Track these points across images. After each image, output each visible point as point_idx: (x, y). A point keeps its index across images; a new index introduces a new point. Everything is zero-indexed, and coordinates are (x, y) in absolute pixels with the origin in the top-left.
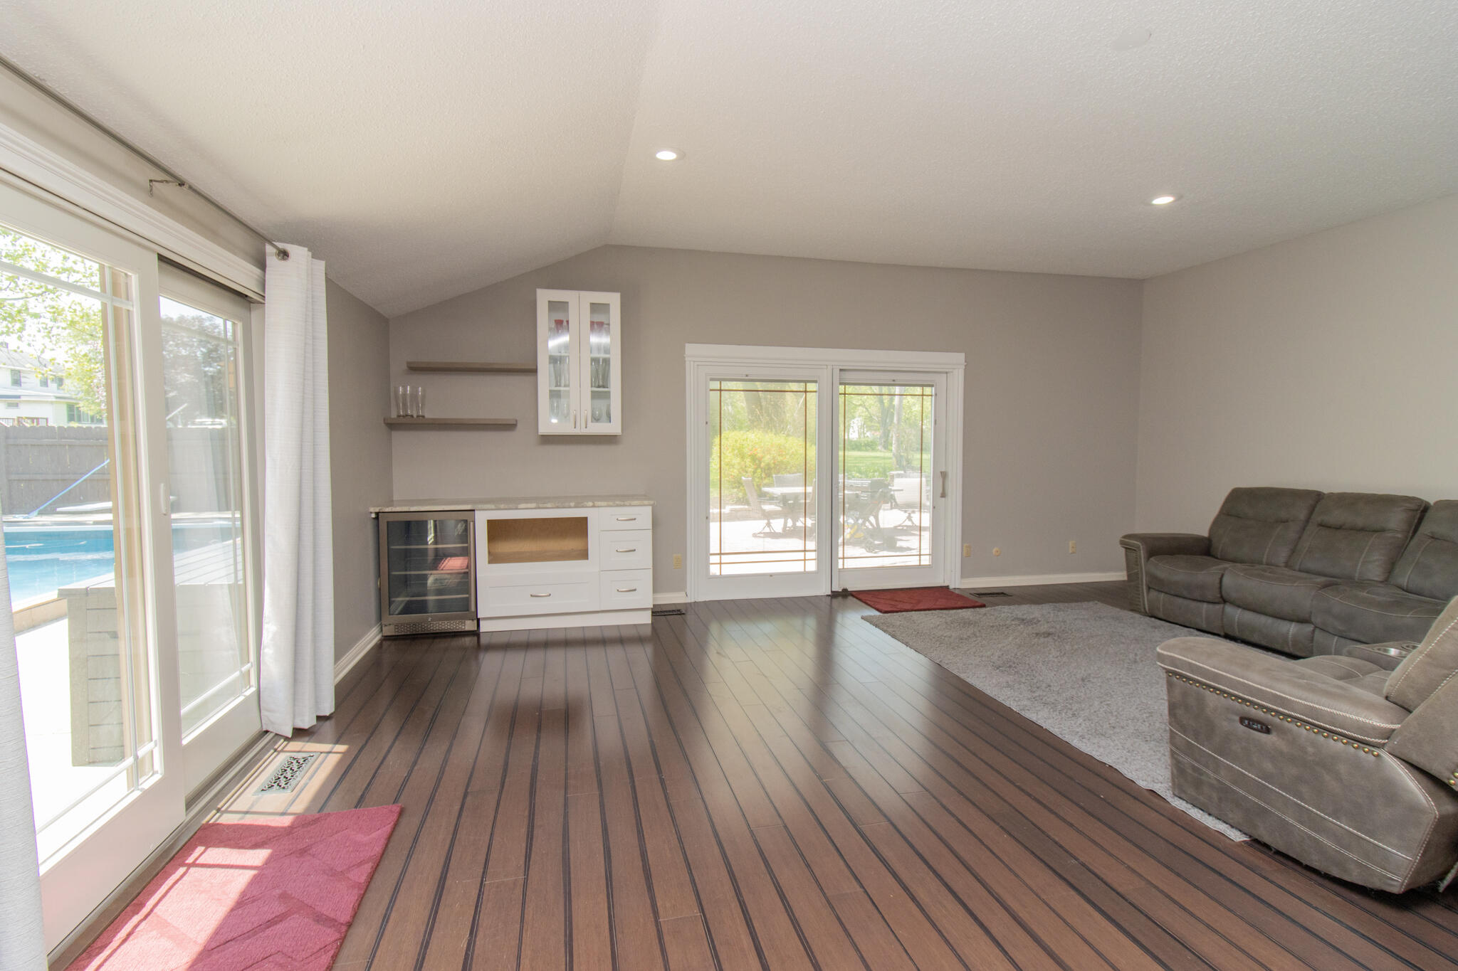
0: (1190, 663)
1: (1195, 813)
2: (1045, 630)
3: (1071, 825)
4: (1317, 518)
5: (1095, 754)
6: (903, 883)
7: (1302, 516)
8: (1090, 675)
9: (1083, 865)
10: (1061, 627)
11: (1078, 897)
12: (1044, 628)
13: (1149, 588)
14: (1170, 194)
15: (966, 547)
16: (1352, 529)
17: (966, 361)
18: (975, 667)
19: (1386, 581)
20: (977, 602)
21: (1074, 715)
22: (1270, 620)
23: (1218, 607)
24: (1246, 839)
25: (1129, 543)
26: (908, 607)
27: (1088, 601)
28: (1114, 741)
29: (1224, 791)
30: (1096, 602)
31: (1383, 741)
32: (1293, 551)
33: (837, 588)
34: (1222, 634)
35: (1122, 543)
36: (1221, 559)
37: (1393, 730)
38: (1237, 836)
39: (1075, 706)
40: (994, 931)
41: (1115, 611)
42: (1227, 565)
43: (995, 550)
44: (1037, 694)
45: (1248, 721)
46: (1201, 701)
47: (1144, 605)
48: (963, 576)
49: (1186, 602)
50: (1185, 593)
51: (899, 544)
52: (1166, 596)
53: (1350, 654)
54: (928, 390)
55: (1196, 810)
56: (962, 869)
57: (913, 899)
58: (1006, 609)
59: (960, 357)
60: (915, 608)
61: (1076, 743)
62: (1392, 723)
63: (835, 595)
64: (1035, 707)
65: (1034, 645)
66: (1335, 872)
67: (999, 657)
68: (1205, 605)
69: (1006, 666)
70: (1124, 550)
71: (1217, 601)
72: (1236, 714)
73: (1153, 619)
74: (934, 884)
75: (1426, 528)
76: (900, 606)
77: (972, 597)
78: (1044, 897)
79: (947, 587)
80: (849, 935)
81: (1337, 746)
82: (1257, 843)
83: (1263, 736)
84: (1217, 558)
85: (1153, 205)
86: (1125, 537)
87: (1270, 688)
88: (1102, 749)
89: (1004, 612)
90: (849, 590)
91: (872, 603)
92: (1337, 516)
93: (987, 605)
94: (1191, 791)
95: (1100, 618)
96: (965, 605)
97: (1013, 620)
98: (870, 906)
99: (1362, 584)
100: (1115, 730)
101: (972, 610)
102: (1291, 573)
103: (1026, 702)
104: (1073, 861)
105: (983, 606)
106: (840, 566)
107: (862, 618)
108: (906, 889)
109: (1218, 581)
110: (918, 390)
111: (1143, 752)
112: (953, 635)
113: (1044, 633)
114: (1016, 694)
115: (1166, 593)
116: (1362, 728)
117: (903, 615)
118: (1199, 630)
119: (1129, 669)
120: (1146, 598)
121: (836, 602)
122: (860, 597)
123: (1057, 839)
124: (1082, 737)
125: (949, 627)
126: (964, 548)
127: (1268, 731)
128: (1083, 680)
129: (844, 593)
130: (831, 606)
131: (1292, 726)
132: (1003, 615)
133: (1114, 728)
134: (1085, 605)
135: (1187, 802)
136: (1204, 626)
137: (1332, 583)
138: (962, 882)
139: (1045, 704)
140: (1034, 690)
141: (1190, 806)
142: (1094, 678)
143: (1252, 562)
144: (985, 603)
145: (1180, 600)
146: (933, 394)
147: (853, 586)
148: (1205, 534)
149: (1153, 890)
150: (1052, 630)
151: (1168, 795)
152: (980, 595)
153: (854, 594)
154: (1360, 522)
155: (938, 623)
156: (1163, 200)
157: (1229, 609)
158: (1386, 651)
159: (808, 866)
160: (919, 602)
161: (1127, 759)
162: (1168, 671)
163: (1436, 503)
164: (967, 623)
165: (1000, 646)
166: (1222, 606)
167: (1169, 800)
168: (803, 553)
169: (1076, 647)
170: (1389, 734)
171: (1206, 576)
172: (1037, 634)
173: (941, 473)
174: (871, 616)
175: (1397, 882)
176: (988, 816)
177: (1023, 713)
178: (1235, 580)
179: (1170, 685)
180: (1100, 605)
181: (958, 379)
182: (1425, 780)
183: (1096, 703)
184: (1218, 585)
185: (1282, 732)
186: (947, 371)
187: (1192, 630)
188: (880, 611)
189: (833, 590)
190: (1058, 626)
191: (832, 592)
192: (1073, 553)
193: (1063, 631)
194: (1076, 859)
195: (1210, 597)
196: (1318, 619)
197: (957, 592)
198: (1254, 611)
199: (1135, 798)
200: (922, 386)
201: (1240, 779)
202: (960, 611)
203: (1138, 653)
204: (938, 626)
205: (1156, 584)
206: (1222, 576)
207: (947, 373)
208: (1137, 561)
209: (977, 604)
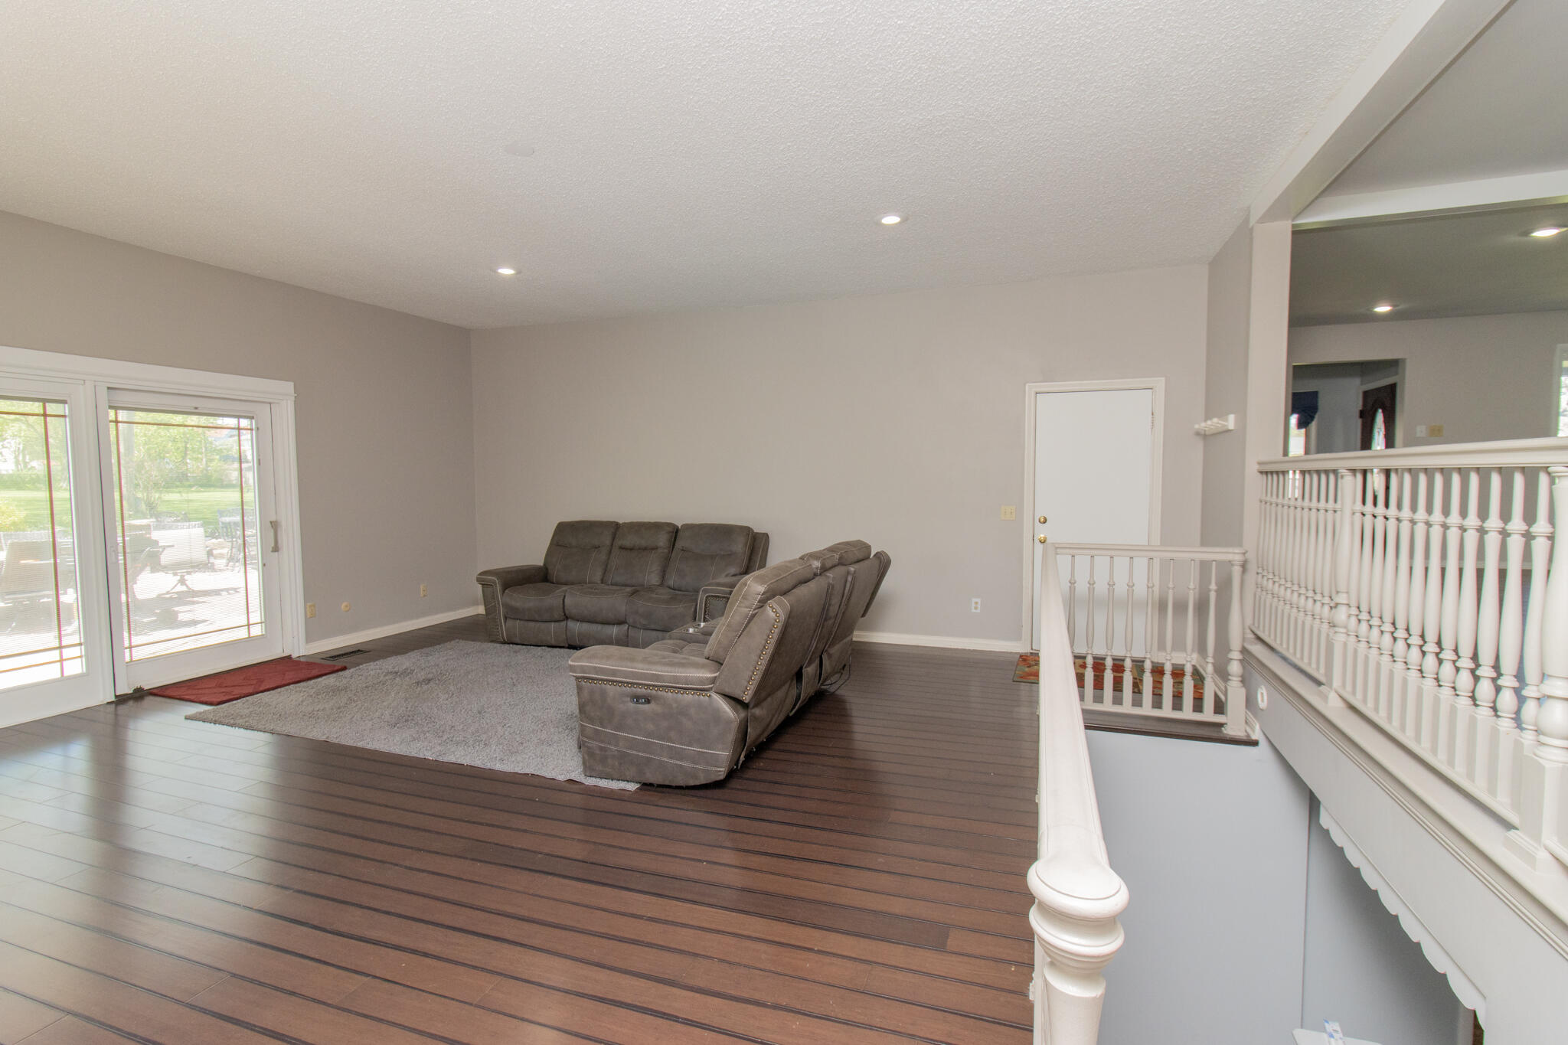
0: (595, 667)
1: (603, 783)
2: (423, 677)
3: (525, 831)
4: (619, 542)
5: (518, 770)
6: (408, 949)
7: (608, 542)
8: (483, 706)
9: (548, 855)
10: (437, 671)
11: (556, 879)
12: (422, 675)
13: (506, 618)
14: (513, 268)
15: (310, 606)
16: (639, 549)
17: (295, 393)
18: (370, 732)
19: (662, 584)
20: (334, 666)
21: (485, 744)
22: (600, 627)
23: (563, 624)
24: (638, 786)
25: (484, 579)
26: (250, 690)
27: (450, 640)
28: (526, 754)
29: (622, 757)
30: (457, 640)
31: (710, 686)
32: (605, 571)
33: (124, 689)
34: (567, 645)
35: (478, 580)
36: (558, 583)
37: (716, 677)
38: (632, 787)
39: (484, 737)
40: (509, 937)
41: (477, 645)
42: (564, 588)
43: (344, 605)
44: (445, 738)
45: (637, 699)
46: (603, 693)
47: (502, 634)
48: (310, 638)
49: (538, 624)
50: (537, 618)
51: (181, 617)
52: (522, 622)
53: (670, 638)
54: (244, 423)
55: (603, 780)
56: (455, 908)
57: (426, 955)
58: (372, 665)
59: (289, 387)
60: (261, 689)
61: (498, 766)
62: (714, 673)
63: (121, 700)
64: (449, 749)
65: (419, 694)
66: (692, 783)
67: (391, 715)
68: (553, 624)
69: (402, 721)
70: (480, 586)
71: (561, 619)
72: (628, 696)
73: (511, 645)
74: (439, 933)
75: (679, 544)
76: (237, 691)
77: (323, 662)
78: (531, 892)
79: (289, 657)
80: (381, 1020)
81: (688, 697)
82: (646, 786)
83: (646, 706)
84: (553, 583)
85: (497, 273)
86: (480, 574)
87: (647, 670)
88: (521, 764)
89: (372, 670)
90: (146, 688)
91: (192, 698)
92: (629, 541)
93: (347, 665)
94: (599, 768)
95: (467, 654)
96: (323, 672)
97: (385, 676)
98: (386, 985)
99: (650, 589)
100: (524, 745)
101: (334, 675)
102: (606, 587)
103: (439, 748)
104: (540, 856)
105: (344, 669)
106: (128, 659)
107: (187, 718)
108: (414, 952)
109: (562, 602)
110: (232, 422)
111: (552, 754)
112: (326, 706)
113: (424, 681)
114: (426, 743)
115: (520, 620)
116: (702, 681)
117: (247, 701)
118: (548, 646)
119: (512, 693)
120: (505, 628)
121: (123, 709)
122: (168, 692)
123: (520, 846)
124: (502, 760)
125: (316, 700)
126: (308, 608)
127: (648, 701)
128: (480, 713)
129: (137, 695)
130: (116, 715)
131: (663, 693)
132: (372, 673)
133: (522, 743)
134: (448, 645)
135: (595, 777)
136: (553, 642)
137: (637, 591)
138: (461, 918)
139: (457, 744)
140: (441, 734)
141: (598, 780)
142: (488, 708)
143: (582, 583)
144: (344, 664)
145: (532, 624)
146: (254, 427)
147: (151, 680)
148: (541, 563)
149: (600, 846)
150: (430, 676)
151: (581, 778)
152: (334, 657)
153: (155, 691)
154: (643, 543)
155: (301, 699)
156: (506, 271)
157: (571, 624)
158: (688, 630)
159: (292, 993)
160: (261, 681)
161: (542, 764)
162: (577, 678)
163: (682, 526)
164: (336, 691)
165: (385, 704)
166: (565, 622)
167: (583, 781)
168: (58, 652)
169: (459, 685)
170: (713, 680)
171: (551, 600)
172: (418, 683)
173: (271, 522)
174: (200, 713)
175: (721, 772)
176: (456, 856)
177: (440, 759)
178: (575, 600)
179: (579, 689)
180: (462, 643)
181: (286, 413)
182: (733, 702)
183: (499, 728)
184: (561, 606)
185: (656, 698)
186: (271, 401)
187: (544, 648)
188: (211, 704)
189: (118, 694)
190: (434, 670)
191: (116, 696)
192: (425, 596)
193: (440, 674)
194: (541, 853)
195: (556, 617)
196: (630, 620)
197: (302, 660)
198: (589, 622)
199: (560, 790)
200: (239, 417)
201: (633, 745)
202: (320, 679)
203: (513, 677)
204: (302, 702)
205: (513, 614)
206: (565, 596)
207: (270, 403)
208: (493, 596)
209: (336, 668)
